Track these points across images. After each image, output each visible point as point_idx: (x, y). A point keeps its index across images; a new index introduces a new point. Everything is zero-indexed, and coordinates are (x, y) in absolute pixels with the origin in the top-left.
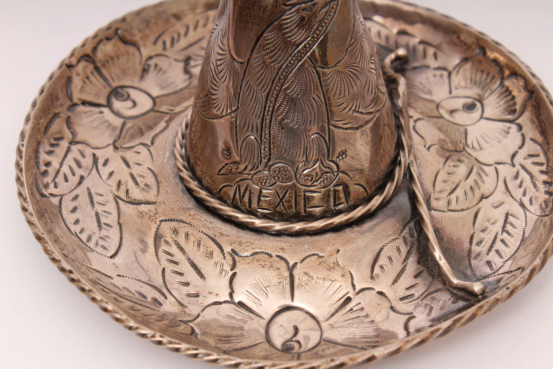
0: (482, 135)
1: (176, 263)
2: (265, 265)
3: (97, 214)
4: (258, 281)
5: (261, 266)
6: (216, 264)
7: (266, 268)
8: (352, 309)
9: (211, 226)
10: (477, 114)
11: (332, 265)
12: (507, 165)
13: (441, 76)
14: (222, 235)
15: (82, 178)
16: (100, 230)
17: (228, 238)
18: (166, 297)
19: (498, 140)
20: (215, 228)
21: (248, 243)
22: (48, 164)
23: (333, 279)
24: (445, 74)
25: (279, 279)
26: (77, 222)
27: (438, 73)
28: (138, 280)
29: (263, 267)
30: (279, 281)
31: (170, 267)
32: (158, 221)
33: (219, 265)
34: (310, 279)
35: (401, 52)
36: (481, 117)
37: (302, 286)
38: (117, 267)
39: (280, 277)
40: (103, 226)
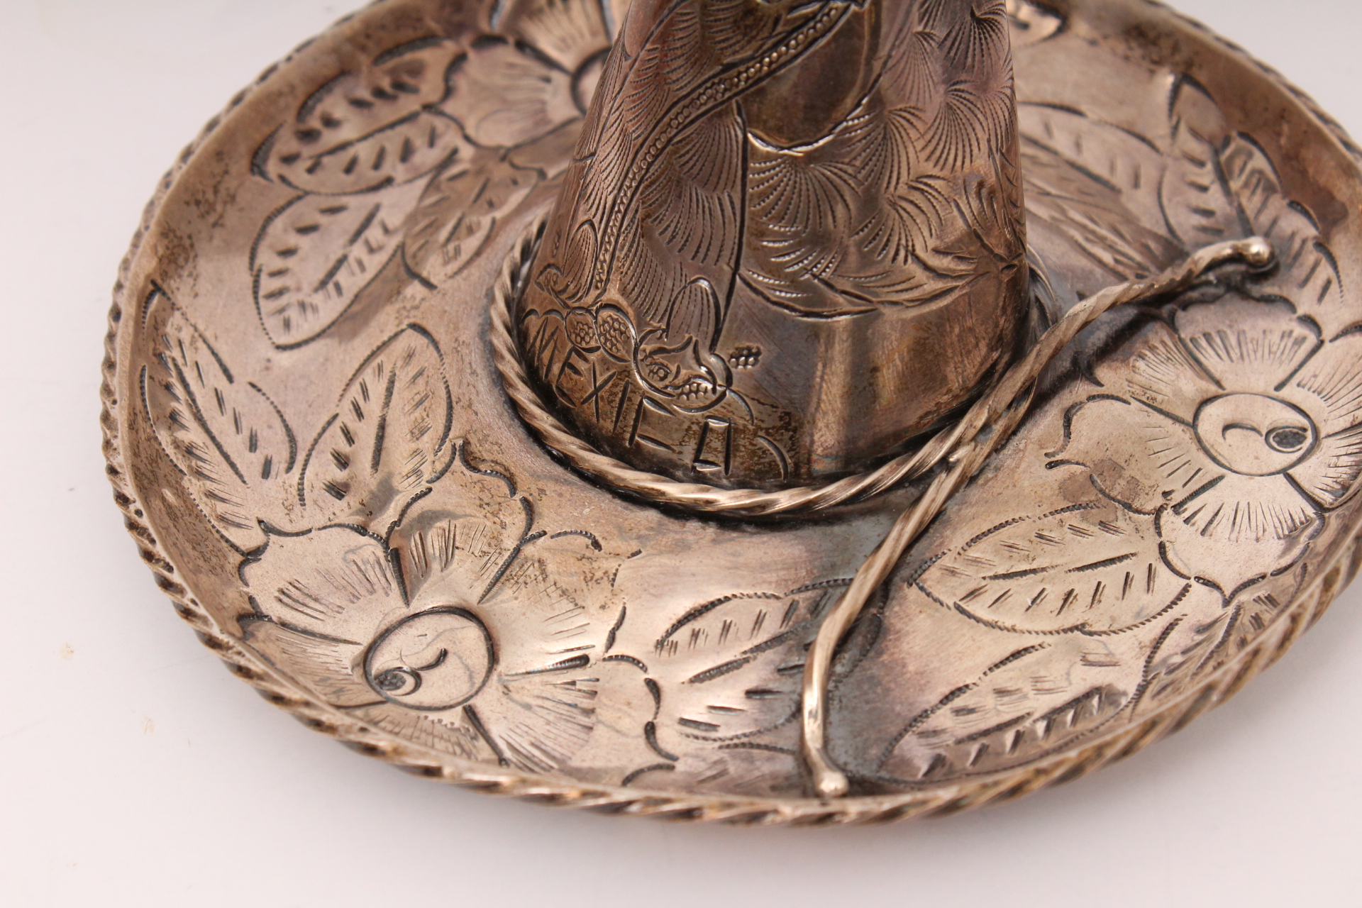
0: (1243, 506)
1: (360, 414)
2: (488, 504)
3: (341, 261)
4: (452, 528)
5: (478, 502)
6: (416, 452)
7: (484, 512)
8: (573, 683)
9: (469, 378)
10: (1281, 459)
11: (599, 574)
12: (1216, 594)
13: (1300, 341)
14: (470, 406)
15: (389, 181)
16: (316, 290)
17: (474, 417)
18: (289, 469)
19: (1261, 533)
20: (471, 387)
21: (496, 447)
22: (330, 122)
23: (580, 603)
24: (1312, 339)
25: (489, 545)
26: (287, 253)
27: (1299, 330)
28: (278, 412)
29: (481, 506)
30: (486, 549)
31: (348, 417)
32: (406, 322)
33: (418, 458)
34: (540, 578)
35: (1257, 247)
36: (1285, 472)
37: (517, 582)
38: (267, 369)
39: (493, 542)
40: (331, 286)
